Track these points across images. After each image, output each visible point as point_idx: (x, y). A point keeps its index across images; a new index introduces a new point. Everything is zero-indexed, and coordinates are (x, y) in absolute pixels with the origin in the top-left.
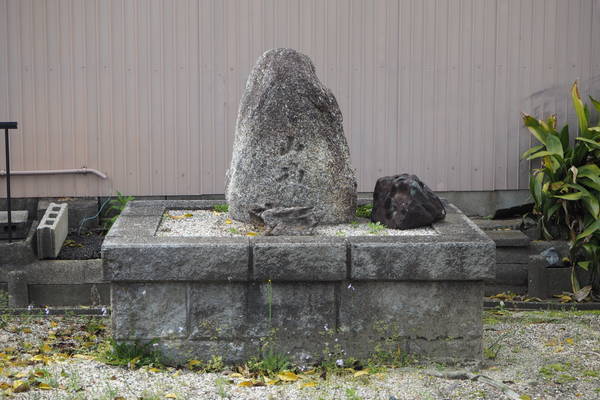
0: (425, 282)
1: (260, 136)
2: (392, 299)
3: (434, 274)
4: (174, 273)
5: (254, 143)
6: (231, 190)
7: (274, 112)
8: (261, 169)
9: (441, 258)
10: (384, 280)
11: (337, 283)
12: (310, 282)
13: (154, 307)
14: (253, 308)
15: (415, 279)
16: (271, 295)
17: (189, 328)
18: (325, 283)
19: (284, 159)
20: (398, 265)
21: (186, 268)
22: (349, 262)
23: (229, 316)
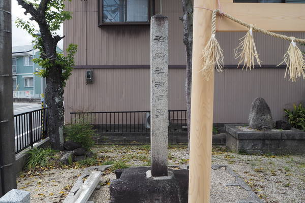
0: (295, 140)
1: (257, 113)
2: (289, 143)
3: (297, 138)
4: (251, 138)
5: (256, 114)
6: (251, 123)
7: (260, 109)
8: (258, 119)
9: (298, 136)
10: (288, 139)
11: (279, 140)
12: (275, 140)
13: (246, 144)
14: (264, 144)
15: (293, 139)
16: (267, 142)
17: (252, 148)
18: (277, 140)
19: (262, 117)
20: (291, 137)
21: (253, 137)
22: (282, 136)
23: (260, 146)
